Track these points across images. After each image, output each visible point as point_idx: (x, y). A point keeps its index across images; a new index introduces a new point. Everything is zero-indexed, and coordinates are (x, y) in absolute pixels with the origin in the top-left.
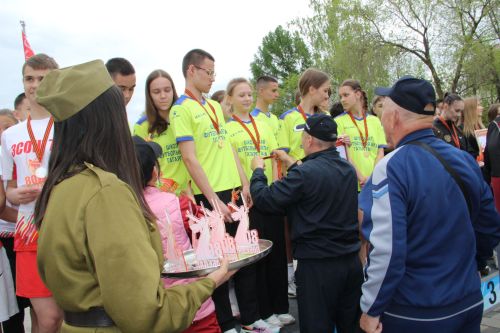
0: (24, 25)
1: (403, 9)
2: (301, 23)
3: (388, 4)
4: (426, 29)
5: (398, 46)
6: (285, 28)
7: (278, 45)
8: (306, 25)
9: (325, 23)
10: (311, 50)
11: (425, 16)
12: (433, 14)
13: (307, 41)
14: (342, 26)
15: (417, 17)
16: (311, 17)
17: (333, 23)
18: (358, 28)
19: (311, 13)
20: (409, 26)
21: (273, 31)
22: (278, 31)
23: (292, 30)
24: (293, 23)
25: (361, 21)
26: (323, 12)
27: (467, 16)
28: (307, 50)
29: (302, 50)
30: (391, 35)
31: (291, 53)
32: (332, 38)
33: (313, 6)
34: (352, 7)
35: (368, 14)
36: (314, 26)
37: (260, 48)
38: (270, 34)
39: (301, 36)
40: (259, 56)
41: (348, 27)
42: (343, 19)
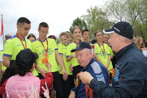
0: (2, 16)
1: (114, 12)
2: (84, 16)
3: (110, 11)
4: (121, 18)
5: (113, 23)
6: (80, 18)
7: (78, 23)
8: (86, 17)
9: (92, 16)
10: (87, 24)
11: (121, 15)
12: (123, 14)
13: (86, 22)
14: (97, 17)
15: (118, 15)
16: (87, 15)
17: (94, 16)
18: (101, 18)
19: (87, 14)
20: (116, 17)
21: (76, 19)
22: (78, 19)
23: (82, 18)
24: (82, 16)
25: (102, 16)
26: (91, 13)
27: (133, 15)
28: (86, 24)
29: (85, 24)
30: (111, 20)
31: (82, 25)
32: (93, 21)
33: (88, 12)
34: (99, 12)
35: (104, 14)
36: (88, 18)
37: (72, 24)
38: (75, 20)
39: (84, 20)
40: (72, 26)
41: (98, 18)
42: (97, 15)
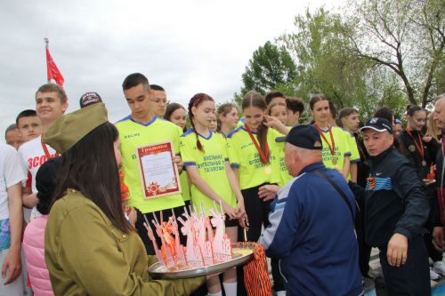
0: (47, 42)
1: (378, 26)
2: (287, 38)
3: (364, 22)
4: (399, 44)
5: (374, 59)
6: (273, 43)
7: (267, 58)
8: (291, 41)
9: (310, 38)
10: (297, 62)
11: (398, 33)
12: (406, 30)
14: (324, 41)
15: (391, 33)
16: (296, 33)
17: (316, 38)
18: (339, 44)
19: (297, 30)
20: (384, 41)
21: (263, 46)
22: (267, 46)
23: (279, 45)
24: (280, 39)
25: (341, 37)
26: (307, 30)
27: (437, 32)
28: (292, 63)
29: (288, 62)
30: (367, 49)
31: (279, 65)
32: (315, 52)
33: (298, 24)
34: (333, 24)
35: (346, 30)
36: (299, 42)
37: (250, 61)
38: (260, 48)
39: (287, 50)
40: (249, 67)
41: (329, 42)
42: (325, 35)
